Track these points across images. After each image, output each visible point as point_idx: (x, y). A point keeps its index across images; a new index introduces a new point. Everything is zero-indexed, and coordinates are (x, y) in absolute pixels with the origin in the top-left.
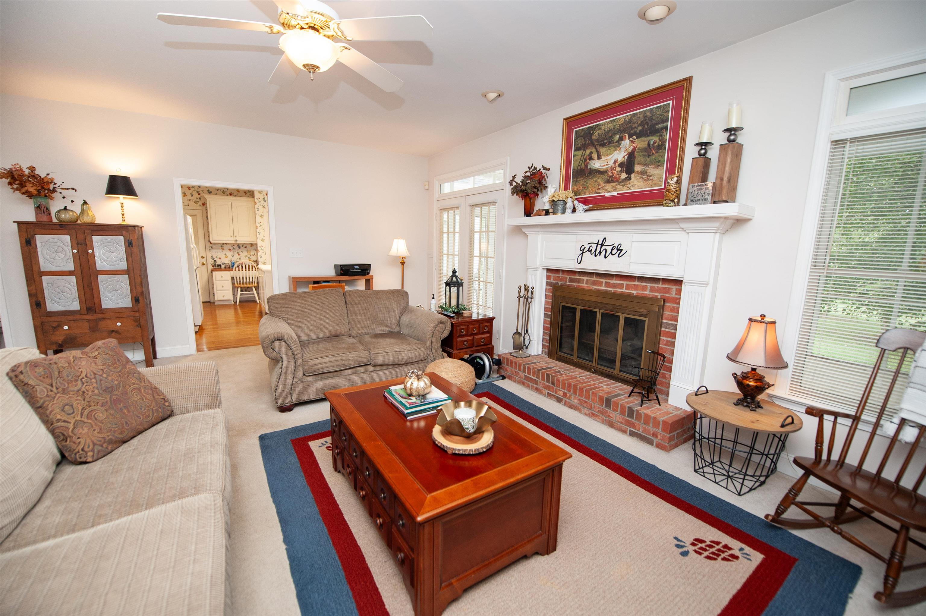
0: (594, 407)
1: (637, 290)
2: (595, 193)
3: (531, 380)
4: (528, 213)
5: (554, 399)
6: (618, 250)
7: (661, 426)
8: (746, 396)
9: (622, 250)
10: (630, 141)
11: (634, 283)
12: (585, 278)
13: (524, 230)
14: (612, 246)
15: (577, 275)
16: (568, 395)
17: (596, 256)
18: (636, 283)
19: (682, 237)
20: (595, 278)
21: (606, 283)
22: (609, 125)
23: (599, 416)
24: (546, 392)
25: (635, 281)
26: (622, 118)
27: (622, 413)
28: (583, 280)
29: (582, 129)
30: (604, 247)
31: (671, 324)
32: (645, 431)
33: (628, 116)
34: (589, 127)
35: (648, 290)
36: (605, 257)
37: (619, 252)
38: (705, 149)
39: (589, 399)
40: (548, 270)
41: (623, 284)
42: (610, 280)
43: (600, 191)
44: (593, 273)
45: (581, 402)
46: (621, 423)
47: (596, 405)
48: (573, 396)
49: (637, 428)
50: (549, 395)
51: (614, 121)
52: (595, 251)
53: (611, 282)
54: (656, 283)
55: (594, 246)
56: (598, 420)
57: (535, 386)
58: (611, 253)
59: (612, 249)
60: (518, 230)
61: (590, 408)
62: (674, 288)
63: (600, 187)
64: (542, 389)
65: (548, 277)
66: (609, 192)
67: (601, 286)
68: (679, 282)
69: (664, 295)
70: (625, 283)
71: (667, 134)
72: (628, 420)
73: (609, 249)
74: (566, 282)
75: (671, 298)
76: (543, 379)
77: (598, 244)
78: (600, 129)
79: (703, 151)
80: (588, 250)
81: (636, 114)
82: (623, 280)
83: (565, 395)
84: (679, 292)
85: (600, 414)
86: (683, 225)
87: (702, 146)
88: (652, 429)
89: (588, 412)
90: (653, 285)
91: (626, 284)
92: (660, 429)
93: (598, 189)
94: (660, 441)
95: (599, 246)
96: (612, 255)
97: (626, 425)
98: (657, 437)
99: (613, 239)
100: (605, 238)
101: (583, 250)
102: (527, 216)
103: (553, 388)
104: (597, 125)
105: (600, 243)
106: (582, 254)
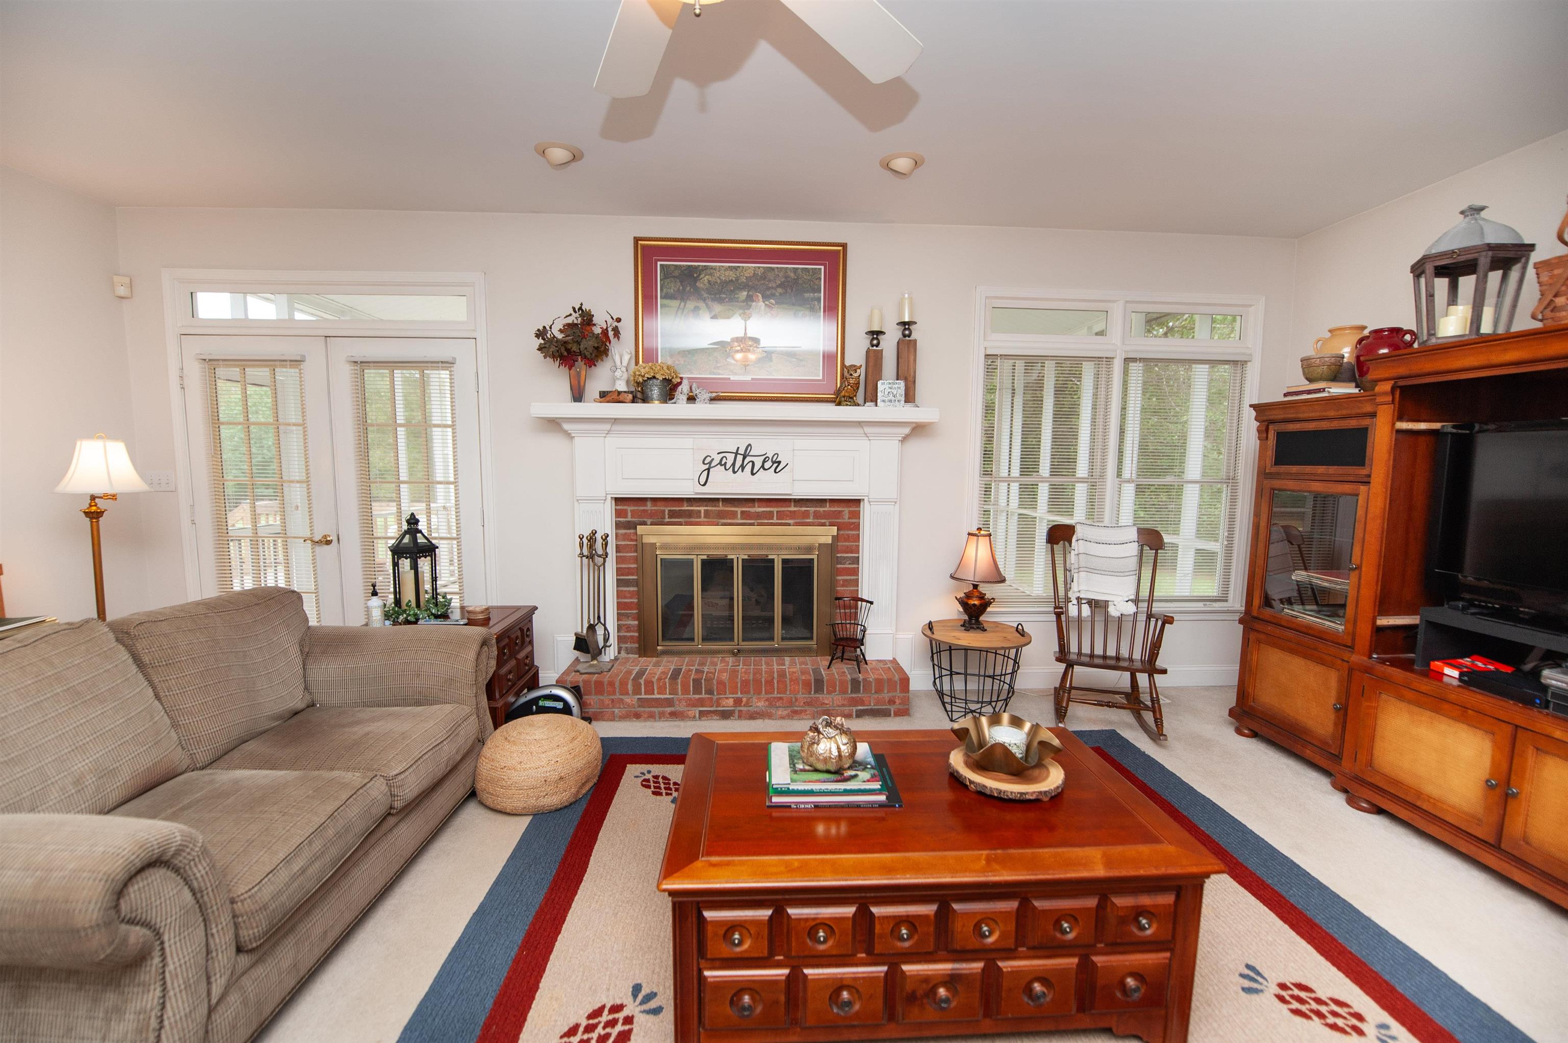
0: (796, 700)
1: (794, 519)
2: (710, 374)
3: (658, 703)
4: (578, 396)
5: (715, 717)
6: (774, 463)
7: (898, 687)
8: (970, 618)
9: (779, 462)
10: (766, 305)
11: (790, 509)
12: (702, 509)
13: (566, 426)
14: (764, 457)
15: (685, 504)
16: (744, 700)
17: (734, 472)
18: (793, 509)
19: (863, 444)
20: (721, 507)
21: (742, 512)
22: (727, 273)
23: (806, 711)
24: (696, 711)
25: (790, 506)
26: (749, 268)
27: (843, 691)
28: (700, 512)
29: (676, 266)
30: (748, 459)
31: (847, 557)
32: (878, 702)
33: (759, 268)
34: (689, 266)
35: (811, 517)
36: (753, 474)
37: (775, 465)
38: (877, 338)
39: (785, 692)
40: (618, 500)
41: (773, 512)
42: (751, 507)
43: (720, 372)
44: (717, 500)
45: (771, 703)
46: (843, 705)
47: (800, 696)
48: (754, 700)
49: (866, 703)
50: (702, 714)
51: (736, 268)
52: (734, 464)
53: (752, 510)
54: (821, 506)
55: (731, 457)
56: (805, 717)
57: (669, 710)
58: (763, 467)
59: (764, 462)
60: (554, 424)
61: (791, 703)
62: (846, 511)
63: (719, 365)
64: (686, 709)
65: (618, 513)
66: (735, 374)
67: (734, 519)
68: (857, 502)
69: (834, 520)
70: (775, 510)
71: (820, 308)
72: (853, 698)
73: (758, 462)
74: (664, 518)
75: (844, 523)
76: (686, 691)
77: (737, 454)
78: (711, 274)
79: (875, 342)
80: (720, 463)
81: (772, 269)
82: (771, 507)
83: (738, 702)
84: (856, 515)
85: (807, 708)
86: (868, 430)
87: (873, 335)
88: (886, 695)
89: (785, 713)
90: (817, 509)
91: (777, 512)
92: (898, 690)
93: (715, 368)
94: (900, 707)
95: (740, 458)
96: (765, 469)
97: (850, 705)
98: (894, 703)
99: (764, 445)
100: (750, 445)
101: (710, 463)
102: (575, 401)
103: (711, 699)
104: (706, 268)
105: (742, 451)
106: (708, 469)
